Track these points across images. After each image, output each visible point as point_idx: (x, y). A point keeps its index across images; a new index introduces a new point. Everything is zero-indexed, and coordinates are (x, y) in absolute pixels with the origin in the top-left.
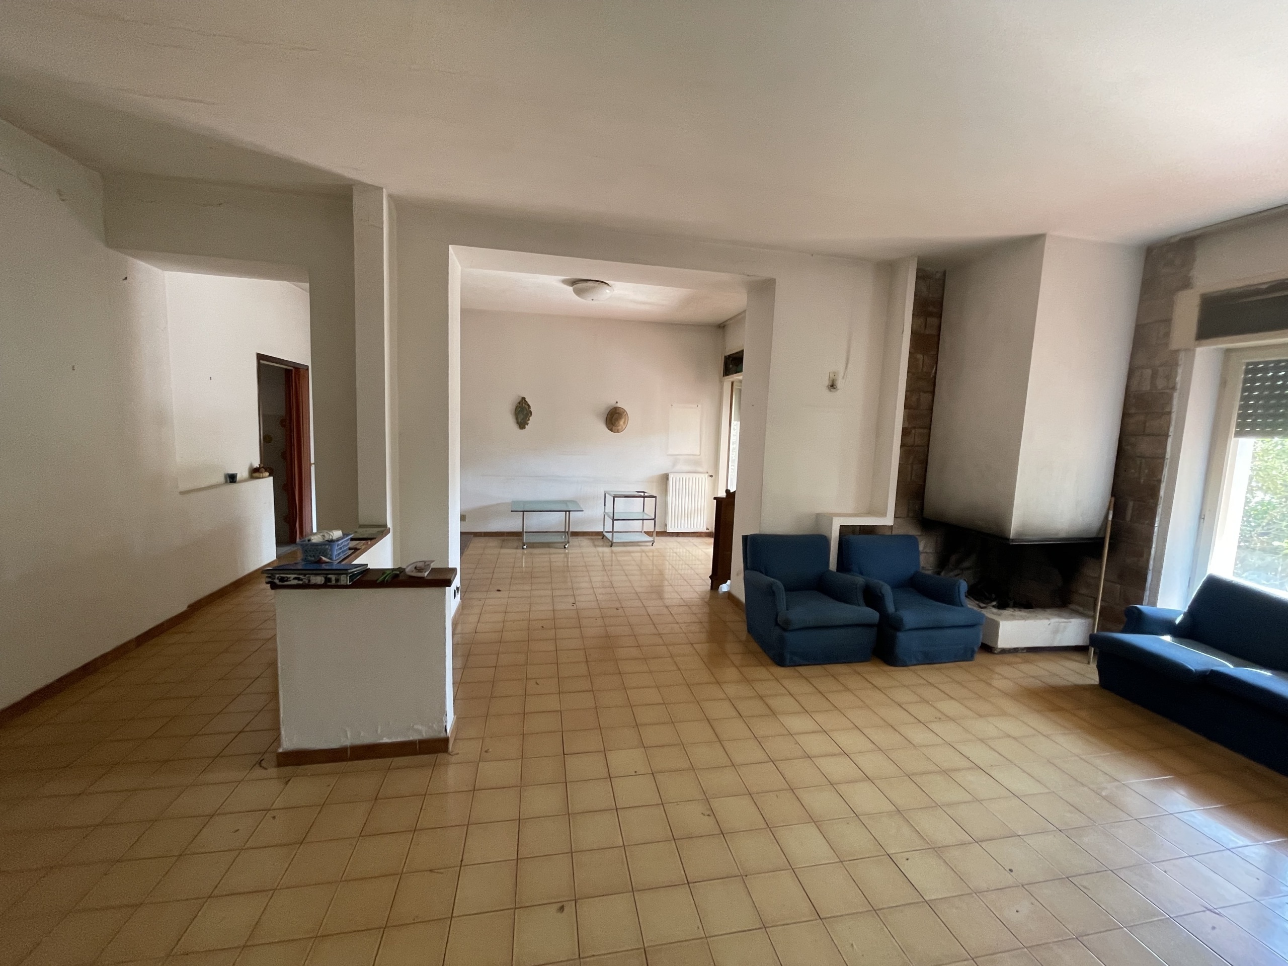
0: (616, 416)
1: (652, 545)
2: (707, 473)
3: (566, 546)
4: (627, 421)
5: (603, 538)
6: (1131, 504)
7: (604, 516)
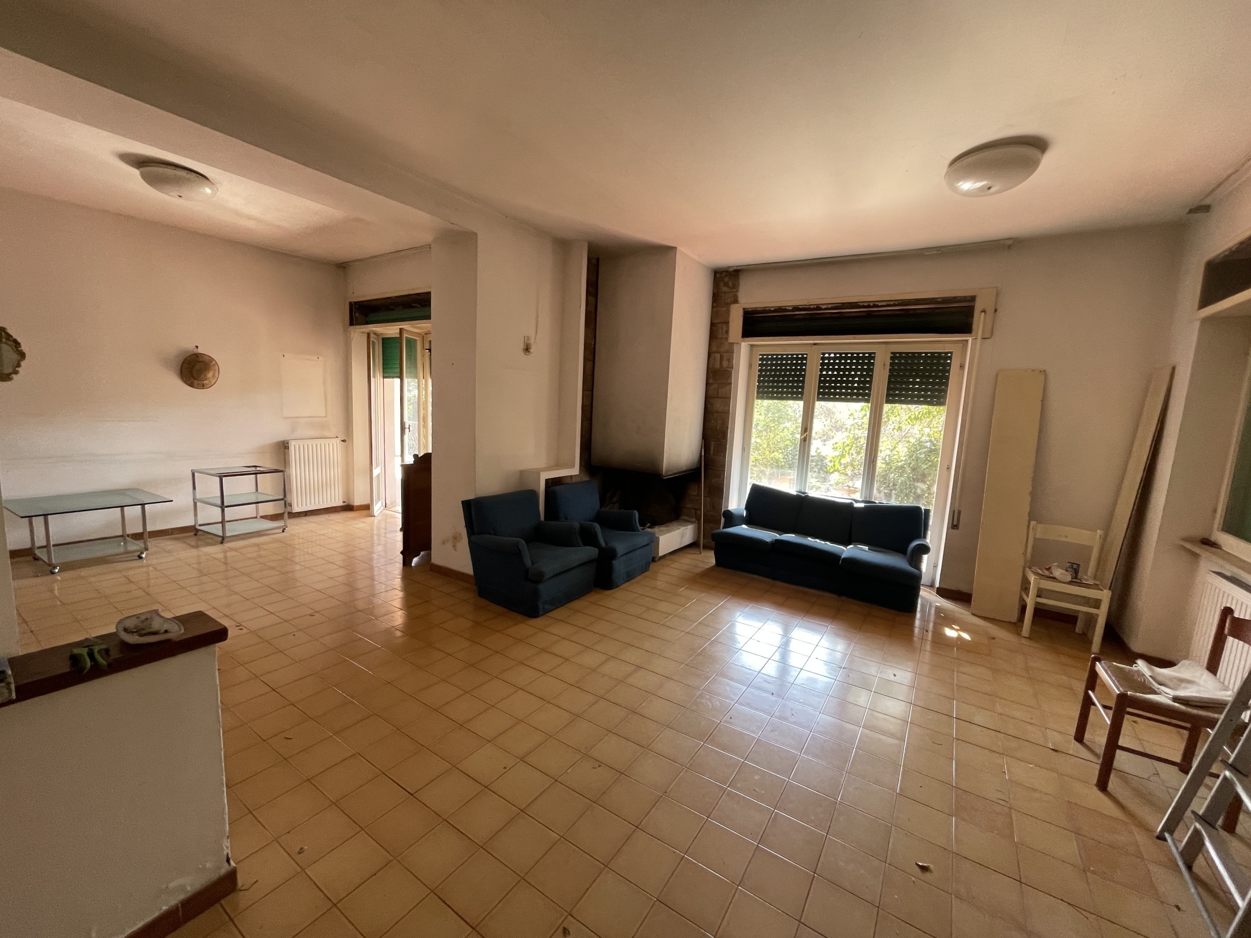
0: (198, 366)
1: (283, 531)
2: (337, 437)
3: (144, 556)
4: (217, 372)
5: (195, 535)
6: (713, 443)
7: (195, 504)
